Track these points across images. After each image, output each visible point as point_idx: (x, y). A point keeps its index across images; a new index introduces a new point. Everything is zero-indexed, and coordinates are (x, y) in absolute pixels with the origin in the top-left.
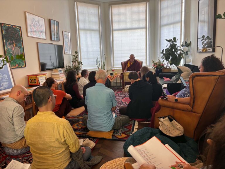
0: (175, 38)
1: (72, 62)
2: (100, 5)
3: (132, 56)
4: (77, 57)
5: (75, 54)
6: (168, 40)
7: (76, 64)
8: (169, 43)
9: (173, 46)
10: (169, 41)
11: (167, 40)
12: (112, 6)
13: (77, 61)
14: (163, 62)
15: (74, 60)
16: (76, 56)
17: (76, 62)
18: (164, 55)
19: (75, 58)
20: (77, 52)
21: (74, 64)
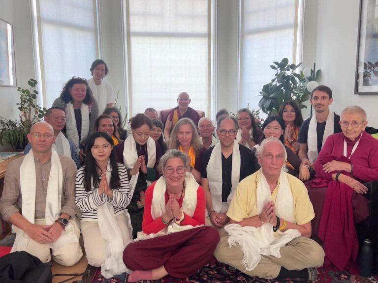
1: (21, 109)
4: (35, 97)
5: (28, 87)
7: (32, 117)
13: (34, 106)
15: (26, 105)
16: (32, 92)
17: (33, 110)
19: (30, 98)
20: (36, 82)
21: (25, 115)
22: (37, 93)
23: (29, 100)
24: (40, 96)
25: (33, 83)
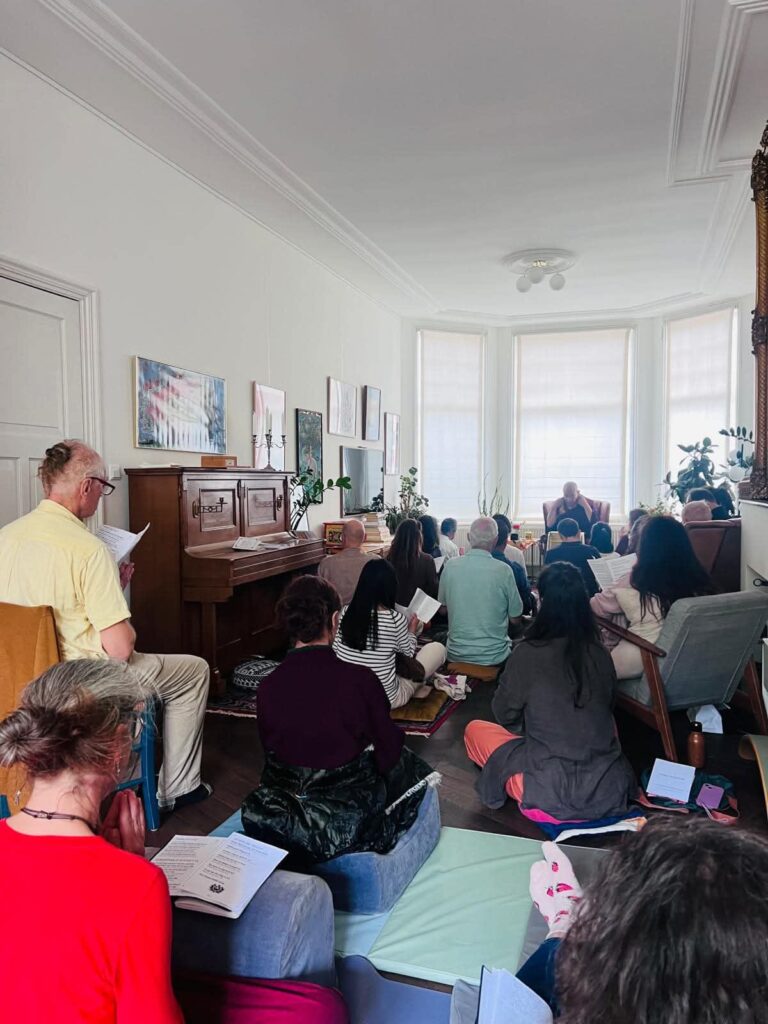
0: (707, 442)
1: (401, 496)
2: (486, 334)
3: (570, 489)
4: (414, 485)
5: (409, 475)
6: (686, 446)
7: (411, 504)
8: (687, 454)
9: (701, 465)
10: (689, 450)
11: (682, 447)
12: (523, 337)
13: (413, 494)
14: (672, 507)
15: (406, 493)
16: (412, 480)
17: (412, 497)
18: (673, 488)
19: (409, 486)
20: (416, 470)
21: (405, 502)
22: (416, 480)
23: (409, 488)
24: (418, 484)
25: (413, 471)
